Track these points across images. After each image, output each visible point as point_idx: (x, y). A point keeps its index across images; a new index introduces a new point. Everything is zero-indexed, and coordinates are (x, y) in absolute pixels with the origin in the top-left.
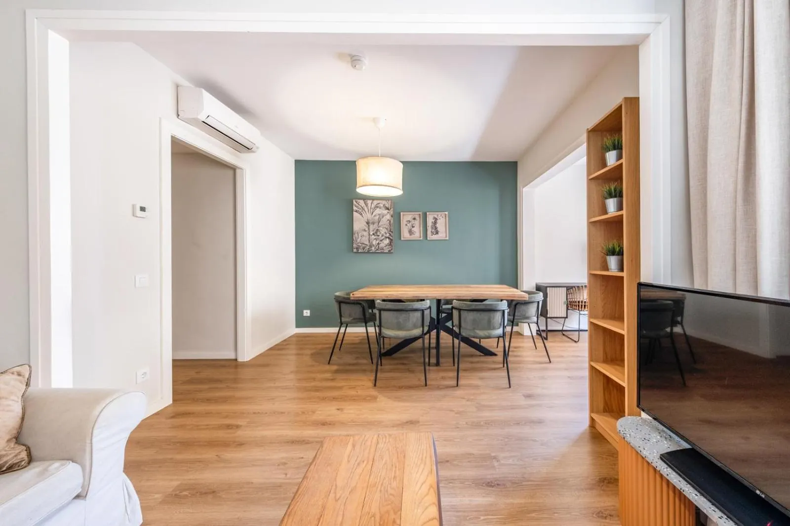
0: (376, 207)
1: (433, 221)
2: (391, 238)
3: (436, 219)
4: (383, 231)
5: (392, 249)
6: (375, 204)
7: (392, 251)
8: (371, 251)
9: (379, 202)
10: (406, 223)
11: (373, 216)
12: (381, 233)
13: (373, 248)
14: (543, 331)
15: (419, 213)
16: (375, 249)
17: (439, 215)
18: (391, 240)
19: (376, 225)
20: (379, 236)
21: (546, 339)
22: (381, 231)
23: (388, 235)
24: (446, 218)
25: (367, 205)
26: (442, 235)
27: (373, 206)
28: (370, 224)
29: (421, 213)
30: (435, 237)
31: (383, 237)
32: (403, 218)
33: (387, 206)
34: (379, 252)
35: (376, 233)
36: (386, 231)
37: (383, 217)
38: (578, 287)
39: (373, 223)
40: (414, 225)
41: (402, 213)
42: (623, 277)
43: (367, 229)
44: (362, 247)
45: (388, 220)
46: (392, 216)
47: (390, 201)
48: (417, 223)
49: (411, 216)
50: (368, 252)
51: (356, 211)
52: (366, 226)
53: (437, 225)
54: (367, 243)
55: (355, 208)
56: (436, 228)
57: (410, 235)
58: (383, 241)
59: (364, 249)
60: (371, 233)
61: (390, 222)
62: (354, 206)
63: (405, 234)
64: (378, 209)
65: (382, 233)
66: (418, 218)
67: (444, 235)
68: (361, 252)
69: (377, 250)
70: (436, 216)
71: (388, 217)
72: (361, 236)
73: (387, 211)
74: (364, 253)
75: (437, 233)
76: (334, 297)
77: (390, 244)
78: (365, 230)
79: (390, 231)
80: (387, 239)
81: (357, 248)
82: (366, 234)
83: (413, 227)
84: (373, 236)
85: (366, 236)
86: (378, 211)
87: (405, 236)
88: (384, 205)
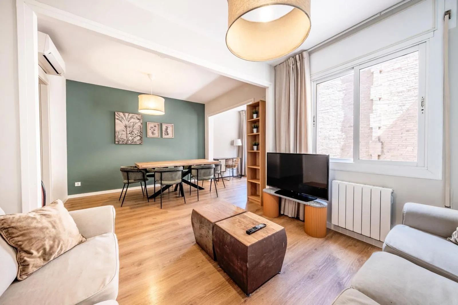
0: (131, 118)
1: (166, 128)
2: (141, 136)
3: (167, 127)
4: (136, 132)
5: (142, 142)
6: (131, 116)
7: (141, 144)
8: (128, 143)
9: (133, 115)
10: (150, 128)
11: (129, 123)
12: (134, 133)
13: (129, 142)
14: (217, 178)
15: (158, 123)
16: (131, 142)
17: (169, 126)
18: (141, 138)
19: (131, 129)
20: (133, 134)
21: (218, 181)
22: (135, 132)
23: (139, 134)
24: (172, 127)
25: (125, 116)
26: (170, 136)
27: (129, 117)
28: (127, 127)
29: (159, 123)
30: (167, 137)
31: (136, 136)
32: (148, 125)
33: (138, 118)
34: (133, 144)
35: (132, 133)
36: (138, 132)
37: (136, 124)
38: (229, 159)
39: (130, 127)
40: (155, 130)
41: (147, 123)
42: (259, 152)
43: (125, 130)
44: (121, 141)
45: (139, 126)
46: (142, 124)
47: (140, 116)
48: (156, 129)
49: (153, 125)
50: (126, 144)
51: (117, 119)
52: (124, 128)
53: (168, 131)
54: (125, 138)
55: (116, 117)
56: (167, 132)
57: (153, 135)
58: (136, 137)
59: (123, 142)
60: (128, 133)
61: (140, 127)
62: (116, 116)
63: (150, 134)
64: (133, 119)
65: (136, 133)
66: (157, 126)
67: (172, 136)
68: (121, 144)
69: (132, 142)
70: (167, 126)
71: (139, 124)
72: (121, 134)
73: (138, 121)
74: (123, 144)
75: (168, 134)
76: (120, 169)
77: (141, 139)
78: (124, 131)
79: (141, 132)
80: (139, 137)
81: (118, 141)
82: (124, 133)
83: (154, 130)
84: (129, 135)
85: (124, 135)
86: (132, 120)
87: (150, 135)
88: (136, 117)
